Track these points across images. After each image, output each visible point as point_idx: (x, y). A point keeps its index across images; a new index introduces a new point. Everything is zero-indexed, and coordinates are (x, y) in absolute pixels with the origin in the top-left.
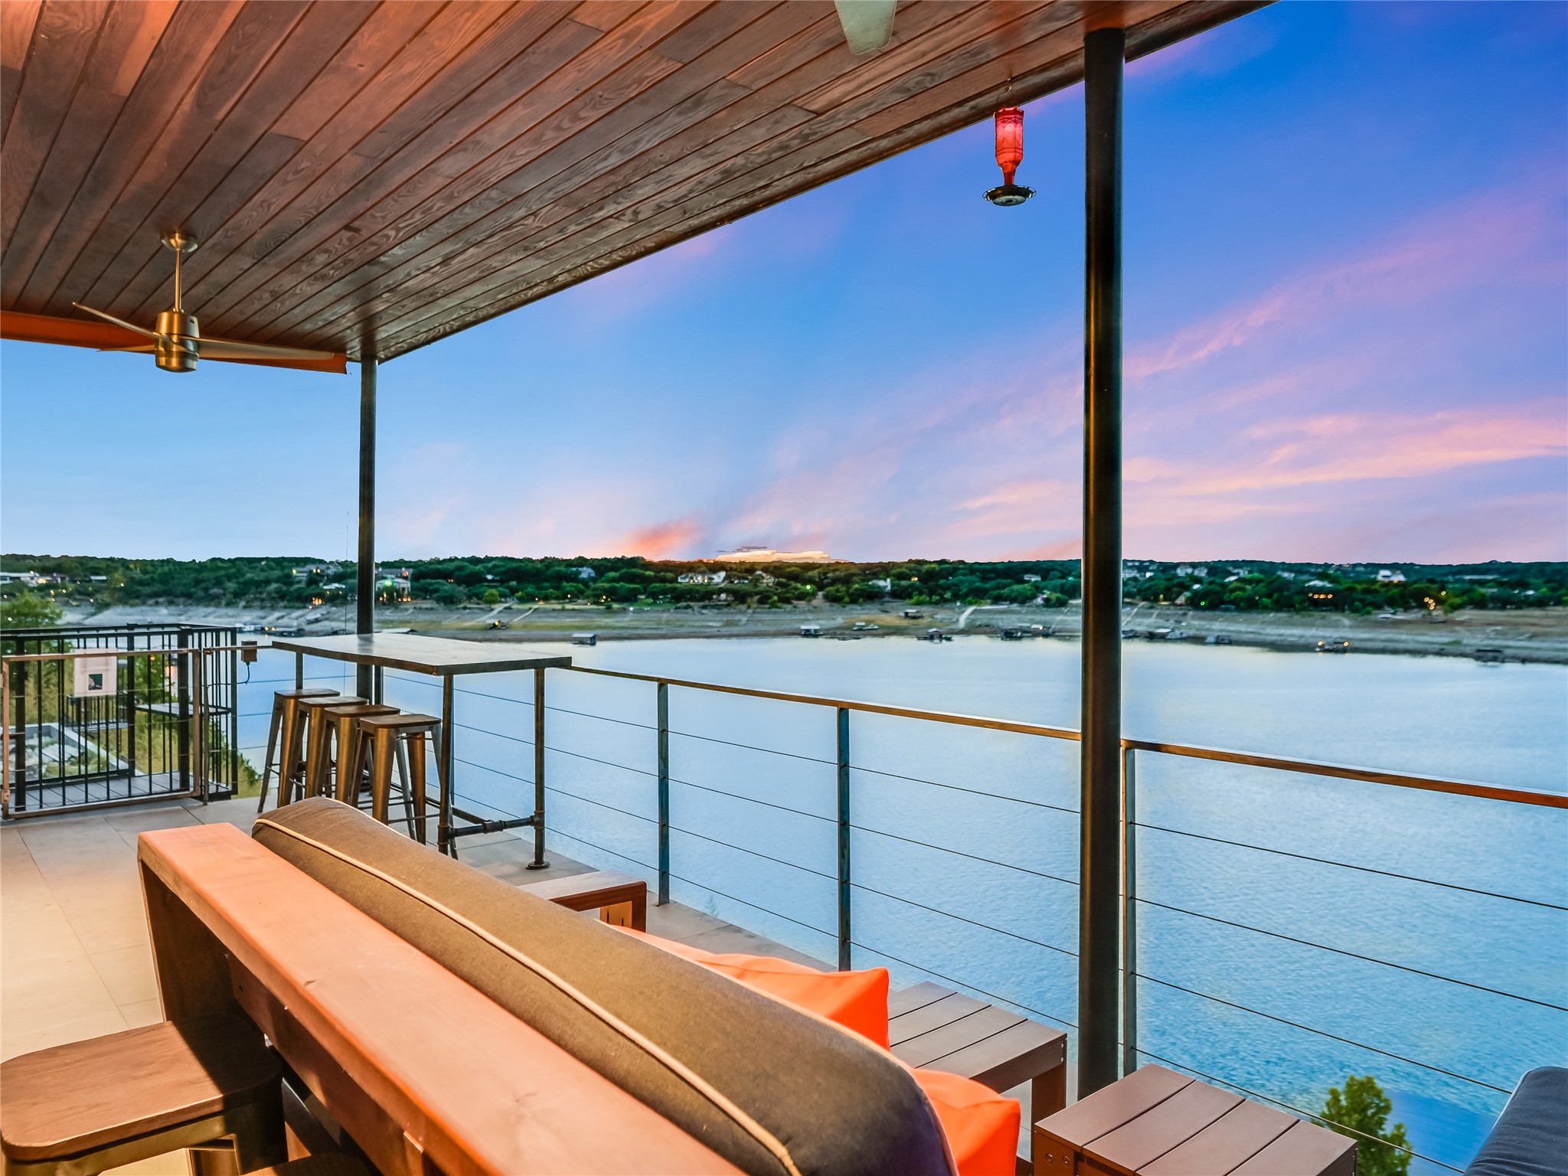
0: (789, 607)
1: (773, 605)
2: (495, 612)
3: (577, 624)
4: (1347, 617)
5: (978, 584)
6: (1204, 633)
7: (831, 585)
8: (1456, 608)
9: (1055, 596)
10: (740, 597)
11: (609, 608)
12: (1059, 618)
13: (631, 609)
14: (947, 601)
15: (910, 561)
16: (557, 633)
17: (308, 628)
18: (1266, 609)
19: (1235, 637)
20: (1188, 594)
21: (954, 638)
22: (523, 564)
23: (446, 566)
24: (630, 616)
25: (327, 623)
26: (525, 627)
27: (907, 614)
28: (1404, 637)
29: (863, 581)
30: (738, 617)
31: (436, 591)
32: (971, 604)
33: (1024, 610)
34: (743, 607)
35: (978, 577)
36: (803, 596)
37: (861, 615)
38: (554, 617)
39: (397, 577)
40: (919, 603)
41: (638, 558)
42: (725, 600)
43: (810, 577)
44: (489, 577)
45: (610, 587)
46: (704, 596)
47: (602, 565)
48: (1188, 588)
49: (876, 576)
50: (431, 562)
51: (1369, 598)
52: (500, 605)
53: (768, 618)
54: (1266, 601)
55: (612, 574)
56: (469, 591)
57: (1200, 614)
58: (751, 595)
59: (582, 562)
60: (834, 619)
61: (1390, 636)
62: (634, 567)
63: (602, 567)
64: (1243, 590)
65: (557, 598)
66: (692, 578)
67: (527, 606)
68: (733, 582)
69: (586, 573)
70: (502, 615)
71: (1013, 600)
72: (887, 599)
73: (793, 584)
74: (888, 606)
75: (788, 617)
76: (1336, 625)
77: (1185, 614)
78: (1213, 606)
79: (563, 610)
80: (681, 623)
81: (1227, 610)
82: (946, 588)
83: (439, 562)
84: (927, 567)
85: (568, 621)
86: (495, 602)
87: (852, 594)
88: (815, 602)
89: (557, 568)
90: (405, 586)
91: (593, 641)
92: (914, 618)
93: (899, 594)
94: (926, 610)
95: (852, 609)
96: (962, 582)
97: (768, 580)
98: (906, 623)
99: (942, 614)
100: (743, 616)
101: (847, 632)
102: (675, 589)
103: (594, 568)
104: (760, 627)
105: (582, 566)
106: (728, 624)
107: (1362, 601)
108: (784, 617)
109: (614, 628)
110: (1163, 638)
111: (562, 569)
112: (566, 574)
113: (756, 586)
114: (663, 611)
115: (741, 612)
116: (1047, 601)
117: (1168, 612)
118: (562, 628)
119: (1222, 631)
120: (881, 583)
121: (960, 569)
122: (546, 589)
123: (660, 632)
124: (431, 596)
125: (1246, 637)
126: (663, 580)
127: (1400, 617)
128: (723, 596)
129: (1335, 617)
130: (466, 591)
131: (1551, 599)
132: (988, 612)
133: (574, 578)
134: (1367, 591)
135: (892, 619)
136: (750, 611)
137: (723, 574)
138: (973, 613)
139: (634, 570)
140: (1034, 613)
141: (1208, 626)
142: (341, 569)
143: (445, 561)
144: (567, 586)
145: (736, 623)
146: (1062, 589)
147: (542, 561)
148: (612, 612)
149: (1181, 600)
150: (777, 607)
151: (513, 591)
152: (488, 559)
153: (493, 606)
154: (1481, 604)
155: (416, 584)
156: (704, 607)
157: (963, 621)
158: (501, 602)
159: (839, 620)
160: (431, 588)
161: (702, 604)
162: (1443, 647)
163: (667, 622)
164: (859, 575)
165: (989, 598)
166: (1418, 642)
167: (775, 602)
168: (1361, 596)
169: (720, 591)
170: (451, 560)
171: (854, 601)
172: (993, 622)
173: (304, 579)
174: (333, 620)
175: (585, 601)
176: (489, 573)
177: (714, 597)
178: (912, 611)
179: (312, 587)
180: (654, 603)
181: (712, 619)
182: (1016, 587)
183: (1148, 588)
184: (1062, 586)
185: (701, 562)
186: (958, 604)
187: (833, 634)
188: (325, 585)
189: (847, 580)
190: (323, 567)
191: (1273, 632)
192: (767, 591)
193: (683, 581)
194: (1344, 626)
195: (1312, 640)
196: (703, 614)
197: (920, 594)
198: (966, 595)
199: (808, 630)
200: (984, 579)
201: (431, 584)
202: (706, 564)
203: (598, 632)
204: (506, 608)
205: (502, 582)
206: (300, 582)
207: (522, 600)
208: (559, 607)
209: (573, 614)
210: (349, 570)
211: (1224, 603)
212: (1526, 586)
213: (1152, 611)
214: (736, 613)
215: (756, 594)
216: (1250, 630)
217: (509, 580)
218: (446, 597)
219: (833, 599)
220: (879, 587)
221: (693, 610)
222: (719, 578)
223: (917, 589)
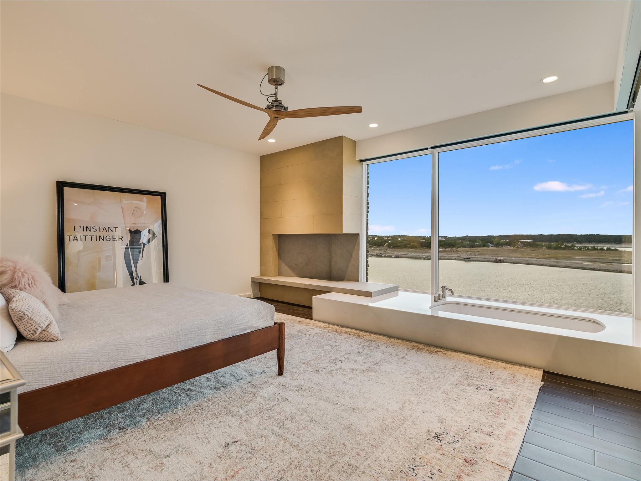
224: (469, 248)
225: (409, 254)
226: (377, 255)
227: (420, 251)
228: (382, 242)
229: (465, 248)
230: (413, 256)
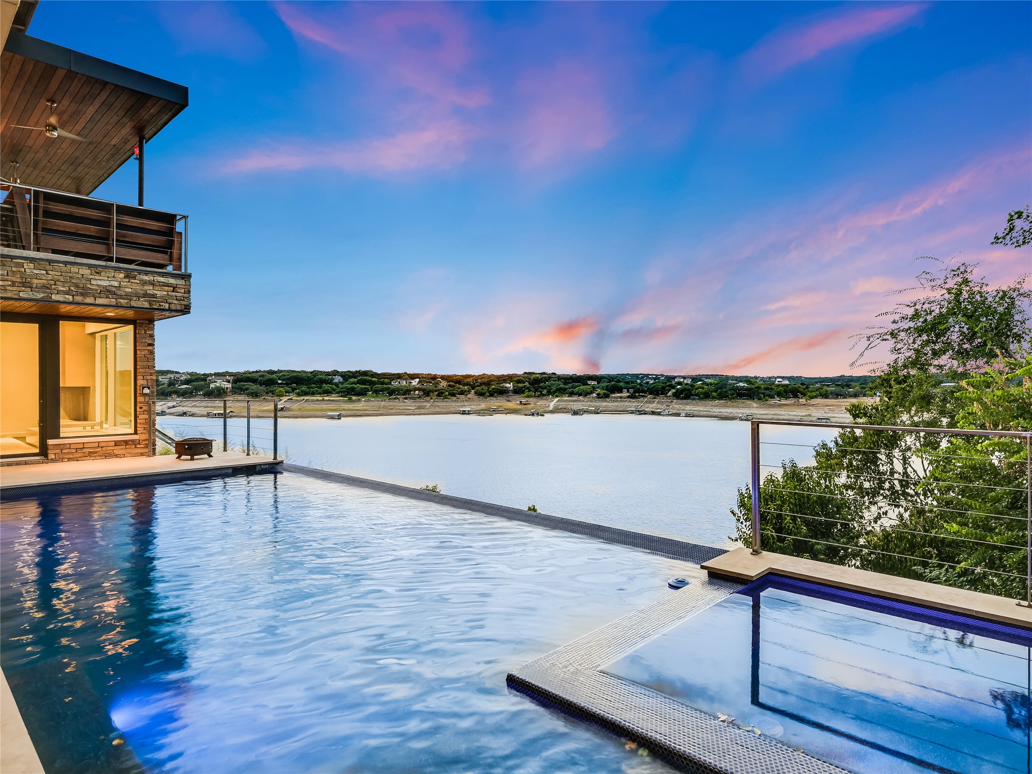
0: (454, 398)
1: (445, 397)
2: (282, 402)
3: (331, 408)
4: (755, 403)
5: (562, 386)
6: (681, 411)
7: (479, 386)
8: (812, 398)
9: (602, 392)
10: (427, 393)
11: (350, 399)
12: (604, 404)
13: (363, 399)
14: (544, 395)
15: (525, 373)
16: (318, 413)
17: (168, 411)
18: (714, 398)
19: (696, 413)
20: (674, 391)
21: (545, 415)
22: (300, 374)
23: (253, 375)
24: (362, 404)
25: (179, 408)
26: (300, 409)
27: (521, 402)
28: (783, 413)
29: (497, 384)
30: (425, 404)
31: (247, 389)
32: (557, 396)
33: (586, 399)
34: (428, 398)
35: (562, 382)
36: (462, 393)
37: (494, 403)
38: (318, 404)
39: (224, 381)
40: (528, 397)
41: (369, 371)
42: (418, 395)
43: (467, 381)
44: (280, 382)
45: (351, 387)
46: (406, 393)
47: (347, 375)
48: (674, 387)
49: (505, 381)
50: (244, 373)
51: (767, 392)
52: (286, 397)
53: (442, 404)
54: (714, 394)
55: (353, 380)
56: (267, 389)
57: (680, 401)
58: (432, 391)
59: (335, 373)
60: (480, 405)
61: (776, 412)
62: (366, 376)
63: (346, 376)
64: (703, 388)
65: (320, 394)
66: (399, 382)
67: (303, 398)
68: (423, 385)
69: (337, 379)
70: (287, 403)
71: (580, 395)
72: (511, 394)
73: (458, 385)
74: (511, 398)
75: (454, 404)
76: (750, 407)
77: (672, 401)
78: (687, 397)
79: (323, 400)
80: (392, 407)
81: (694, 399)
82: (543, 388)
83: (250, 373)
84: (534, 376)
85: (325, 406)
86: (282, 396)
87: (491, 391)
88: (469, 396)
89: (320, 376)
90: (228, 386)
91: (339, 417)
92: (525, 404)
93: (517, 391)
94: (532, 400)
95: (490, 399)
96: (554, 385)
97: (444, 384)
98: (520, 407)
99: (541, 403)
100: (427, 404)
101: (486, 412)
102: (389, 388)
103: (342, 376)
104: (437, 410)
105: (335, 376)
106: (419, 408)
107: (763, 394)
108: (452, 404)
109: (352, 410)
110: (659, 414)
111: (323, 377)
112: (325, 380)
113: (436, 387)
114: (382, 401)
115: (427, 401)
116: (598, 394)
117: (663, 400)
118: (322, 410)
119: (690, 410)
120: (508, 385)
121: (553, 378)
122: (313, 388)
123: (379, 412)
124: (244, 392)
125: (702, 413)
126: (382, 383)
127: (783, 402)
128: (417, 392)
129: (749, 402)
130: (265, 389)
131: (861, 393)
132: (566, 401)
133: (330, 382)
134: (766, 389)
135: (513, 404)
136: (432, 401)
137: (417, 380)
138: (558, 401)
139: (365, 377)
140: (592, 401)
141: (683, 408)
142: (189, 377)
143: (253, 372)
144: (326, 386)
145: (423, 407)
146: (607, 388)
147: (312, 372)
148: (352, 401)
149: (670, 393)
150: (447, 398)
151: (294, 390)
152: (280, 371)
153: (281, 398)
154: (825, 396)
155: (235, 385)
156: (406, 398)
157: (552, 406)
158: (286, 396)
159: (483, 406)
160: (244, 387)
161: (404, 397)
162: (802, 417)
163: (384, 407)
164: (496, 381)
165: (567, 393)
166: (790, 415)
167: (446, 396)
168: (764, 391)
169: (415, 389)
170: (257, 372)
171: (491, 395)
172: (569, 407)
173: (167, 382)
174: (183, 407)
175: (337, 395)
176: (279, 379)
177: (412, 392)
178: (524, 401)
179: (171, 387)
180: (377, 396)
181: (410, 404)
182: (582, 387)
183: (653, 388)
184: (607, 386)
185: (406, 373)
186: (550, 397)
187: (479, 413)
188: (179, 386)
189: (488, 384)
190: (178, 376)
191: (716, 411)
192: (442, 389)
193: (395, 384)
194: (753, 407)
195: (736, 415)
196: (405, 402)
197: (529, 391)
198: (555, 392)
199: (464, 411)
200: (565, 383)
201: (244, 386)
202: (408, 375)
203: (343, 413)
204: (289, 399)
205: (287, 384)
206: (164, 384)
207: (299, 395)
208: (321, 398)
209: (329, 402)
210: (194, 378)
211: (693, 395)
212: (849, 386)
213: (654, 400)
214: (424, 402)
215: (436, 391)
216: (705, 410)
217: (291, 384)
218: (253, 393)
219: (480, 394)
220: (506, 387)
221: (399, 400)
222: (415, 382)
223: (527, 388)
224: (834, 398)
225: (714, 410)
226: (653, 412)
227: (735, 404)
228: (663, 388)
229: (827, 398)
230: (720, 414)
